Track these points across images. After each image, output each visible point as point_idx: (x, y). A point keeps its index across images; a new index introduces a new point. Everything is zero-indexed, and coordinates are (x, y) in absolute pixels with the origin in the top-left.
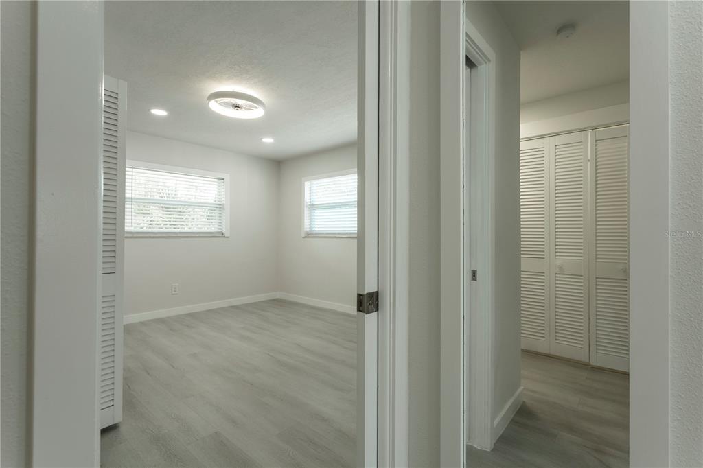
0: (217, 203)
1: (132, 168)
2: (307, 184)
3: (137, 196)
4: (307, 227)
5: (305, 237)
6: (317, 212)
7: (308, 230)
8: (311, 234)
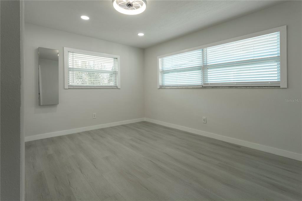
0: (114, 71)
1: (73, 52)
2: (160, 60)
3: (75, 67)
4: (160, 83)
5: (160, 88)
6: (166, 75)
7: (161, 84)
8: (163, 87)
